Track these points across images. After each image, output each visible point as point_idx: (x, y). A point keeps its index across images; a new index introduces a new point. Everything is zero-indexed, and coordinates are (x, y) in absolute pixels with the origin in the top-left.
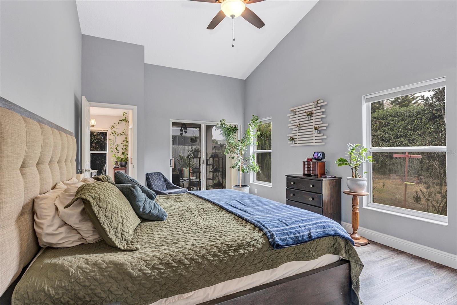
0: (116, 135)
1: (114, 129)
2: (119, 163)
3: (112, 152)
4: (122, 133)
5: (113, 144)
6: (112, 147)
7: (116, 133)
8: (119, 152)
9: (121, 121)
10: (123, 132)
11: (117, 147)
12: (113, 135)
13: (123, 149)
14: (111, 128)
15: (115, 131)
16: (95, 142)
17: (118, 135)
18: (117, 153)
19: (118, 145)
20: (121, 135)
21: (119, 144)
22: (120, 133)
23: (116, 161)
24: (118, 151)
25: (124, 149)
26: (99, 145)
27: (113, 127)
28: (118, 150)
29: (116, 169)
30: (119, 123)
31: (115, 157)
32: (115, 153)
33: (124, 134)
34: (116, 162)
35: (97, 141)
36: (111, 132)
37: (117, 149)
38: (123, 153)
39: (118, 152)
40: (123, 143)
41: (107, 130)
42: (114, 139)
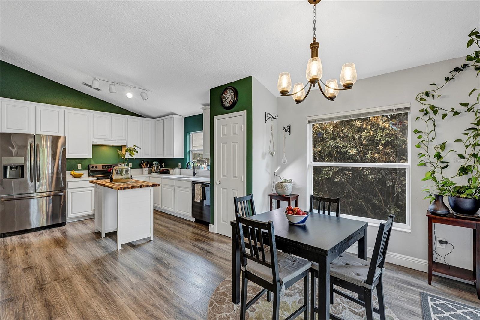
0: (438, 118)
1: (430, 101)
2: (446, 201)
3: (425, 164)
4: (459, 108)
5: (425, 143)
6: (424, 152)
7: (436, 112)
8: (447, 166)
9: (457, 70)
10: (465, 105)
11: (439, 150)
12: (426, 118)
13: (462, 157)
14: (422, 99)
15: (432, 107)
16: (383, 142)
17: (444, 116)
18: (438, 170)
19: (443, 146)
20: (456, 113)
21: (450, 141)
22: (453, 109)
23: (438, 192)
24: (442, 162)
25: (467, 156)
26: (391, 148)
27: (427, 94)
28: (443, 160)
29: (435, 219)
30: (447, 79)
31: (435, 179)
32: (432, 169)
33: (469, 110)
34: (438, 196)
35: (387, 139)
36: (422, 111)
37: (439, 157)
38: (464, 170)
39: (445, 165)
40: (464, 138)
41: (409, 108)
42: (431, 127)
